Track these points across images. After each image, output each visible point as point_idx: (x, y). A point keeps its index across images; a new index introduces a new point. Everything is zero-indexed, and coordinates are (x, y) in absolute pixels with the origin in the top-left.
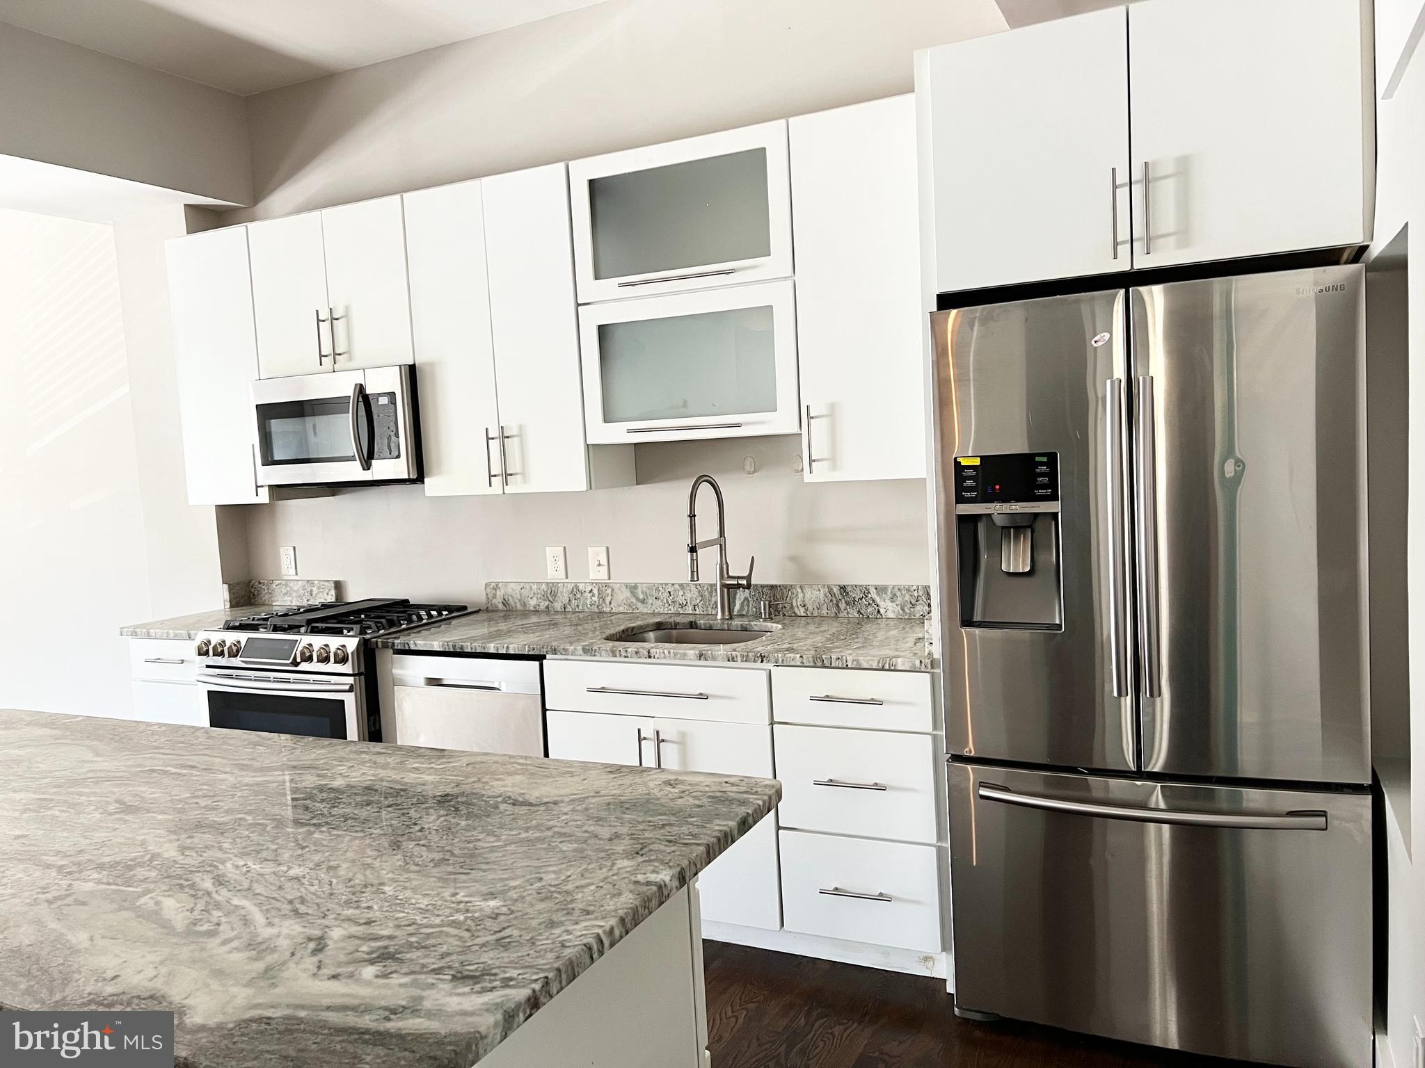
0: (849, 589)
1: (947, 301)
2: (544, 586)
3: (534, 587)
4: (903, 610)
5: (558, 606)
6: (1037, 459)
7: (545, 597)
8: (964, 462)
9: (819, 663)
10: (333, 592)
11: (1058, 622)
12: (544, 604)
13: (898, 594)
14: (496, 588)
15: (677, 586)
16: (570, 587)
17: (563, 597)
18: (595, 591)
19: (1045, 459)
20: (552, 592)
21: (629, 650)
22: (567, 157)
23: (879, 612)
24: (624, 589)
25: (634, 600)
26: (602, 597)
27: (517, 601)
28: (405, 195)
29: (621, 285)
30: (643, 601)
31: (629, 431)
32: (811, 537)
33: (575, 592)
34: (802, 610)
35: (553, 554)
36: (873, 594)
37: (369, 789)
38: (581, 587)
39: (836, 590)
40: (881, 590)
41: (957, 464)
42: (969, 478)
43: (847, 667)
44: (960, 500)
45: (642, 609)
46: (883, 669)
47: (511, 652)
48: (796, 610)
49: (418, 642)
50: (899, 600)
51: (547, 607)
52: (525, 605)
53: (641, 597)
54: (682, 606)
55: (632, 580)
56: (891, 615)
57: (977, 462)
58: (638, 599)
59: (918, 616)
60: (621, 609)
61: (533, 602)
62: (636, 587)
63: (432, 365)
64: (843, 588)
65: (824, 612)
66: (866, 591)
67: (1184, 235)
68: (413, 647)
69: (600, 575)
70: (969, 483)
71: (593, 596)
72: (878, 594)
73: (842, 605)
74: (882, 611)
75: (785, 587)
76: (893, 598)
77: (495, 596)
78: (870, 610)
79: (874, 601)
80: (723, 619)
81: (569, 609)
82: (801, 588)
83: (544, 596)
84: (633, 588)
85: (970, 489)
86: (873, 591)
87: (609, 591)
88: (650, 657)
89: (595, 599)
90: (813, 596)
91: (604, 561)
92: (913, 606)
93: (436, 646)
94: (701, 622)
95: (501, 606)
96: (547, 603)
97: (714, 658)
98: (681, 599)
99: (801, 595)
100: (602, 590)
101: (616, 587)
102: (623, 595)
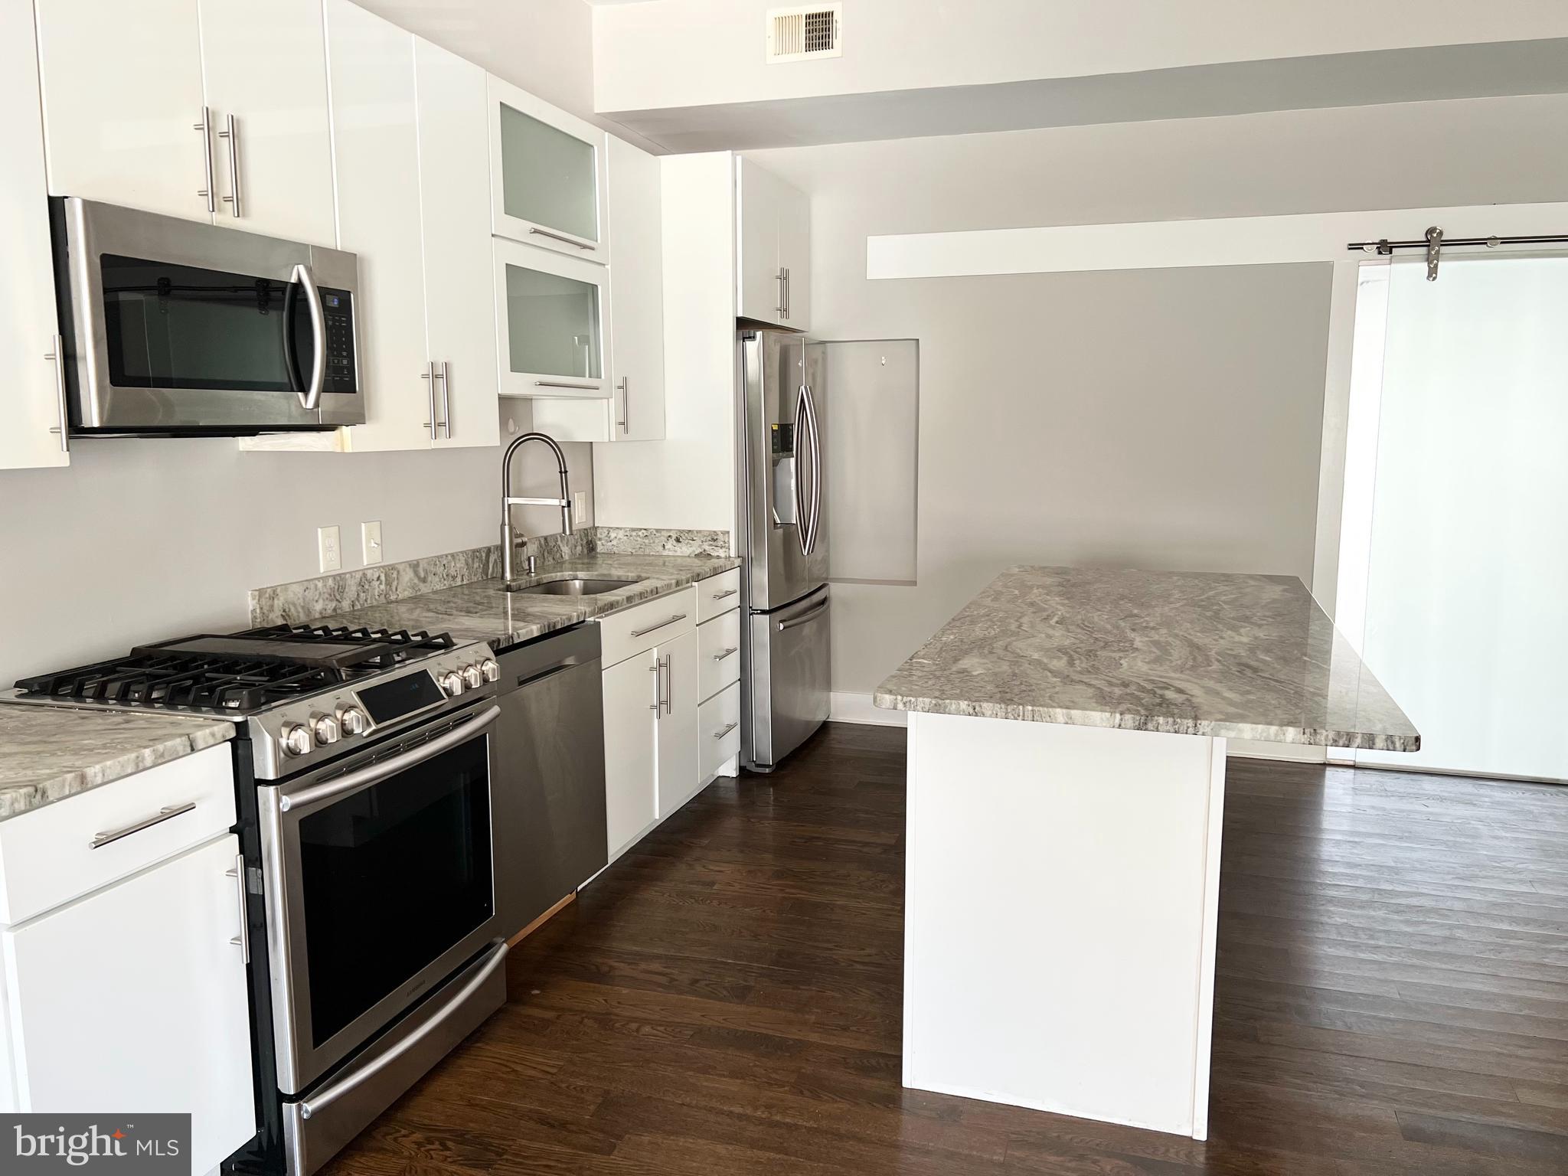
2: (330, 582)
3: (320, 584)
5: (346, 605)
8: (774, 427)
11: (795, 522)
12: (330, 607)
15: (450, 557)
16: (358, 576)
17: (351, 591)
18: (383, 577)
19: (791, 427)
20: (341, 586)
24: (408, 569)
25: (416, 581)
26: (389, 582)
27: (300, 610)
30: (424, 580)
31: (538, 384)
33: (364, 582)
38: (369, 574)
41: (772, 429)
42: (776, 437)
44: (773, 450)
45: (423, 589)
51: (335, 610)
52: (308, 612)
53: (422, 575)
54: (454, 578)
55: (413, 557)
57: (778, 428)
58: (419, 578)
60: (406, 594)
61: (318, 607)
62: (419, 564)
70: (775, 440)
71: (382, 583)
77: (272, 608)
81: (357, 606)
83: (331, 595)
84: (415, 566)
85: (776, 444)
87: (395, 574)
89: (383, 587)
93: (535, 632)
96: (334, 605)
98: (453, 571)
100: (390, 572)
101: (401, 567)
102: (408, 576)
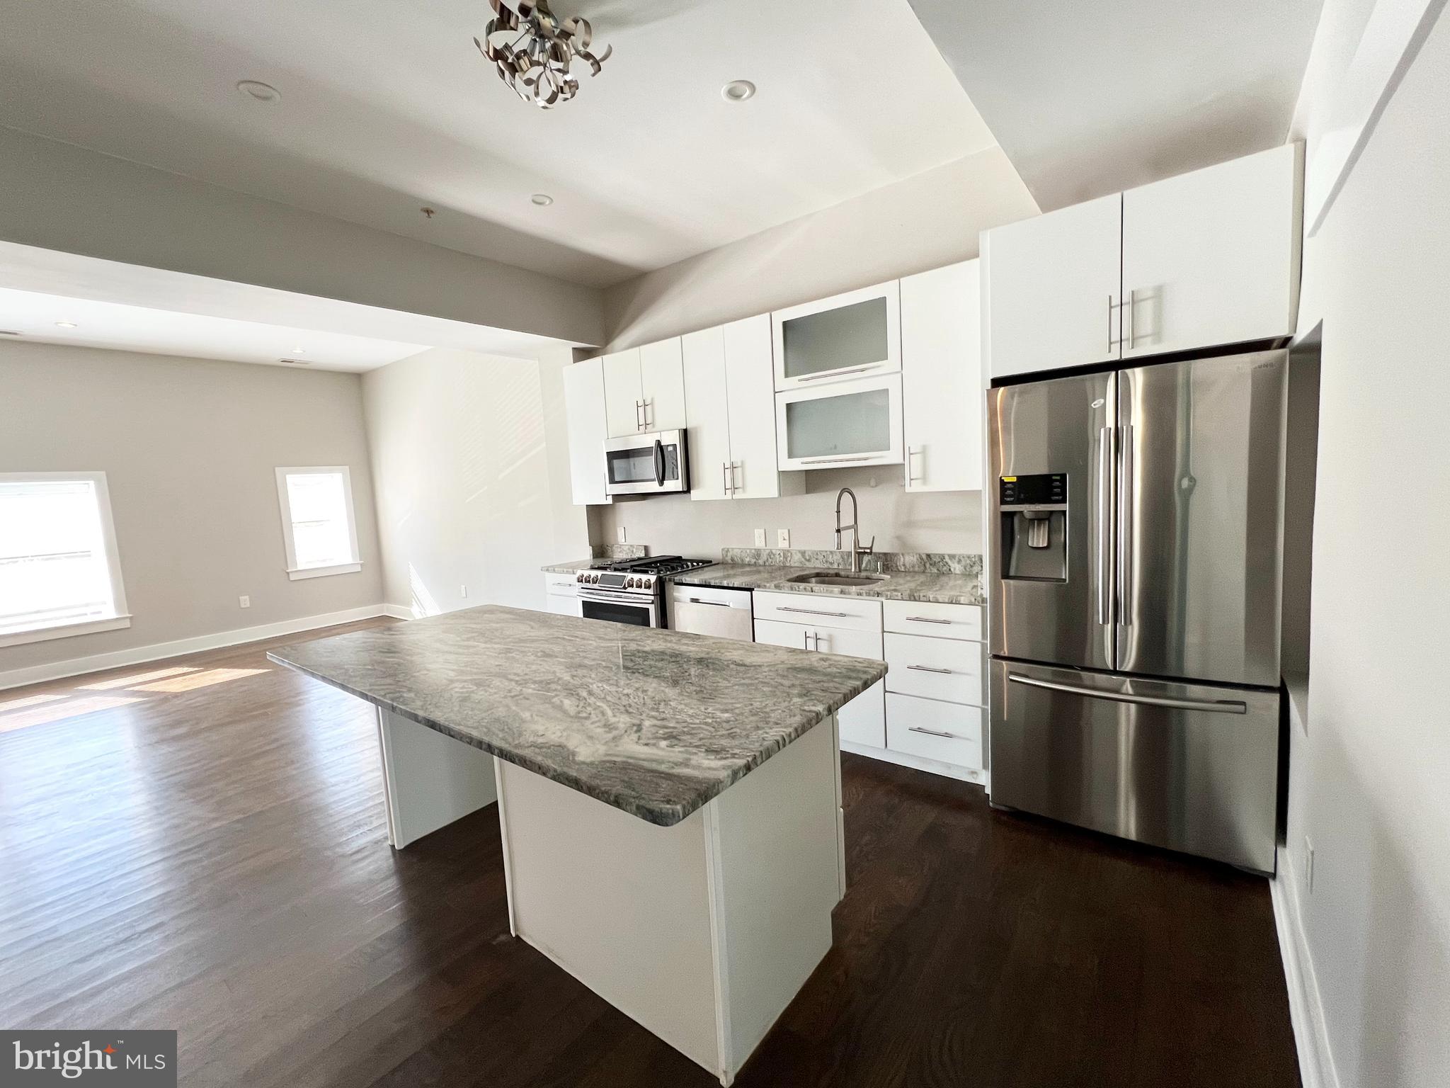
0: (932, 556)
1: (997, 383)
2: (753, 551)
3: (748, 551)
4: (965, 569)
5: (761, 562)
6: (1054, 478)
7: (754, 557)
8: (1006, 480)
9: (913, 598)
10: (643, 551)
11: (1064, 577)
12: (753, 561)
13: (962, 559)
14: (728, 551)
15: (828, 553)
16: (768, 551)
17: (764, 557)
18: (782, 554)
19: (1058, 478)
20: (758, 554)
21: (801, 587)
22: (770, 310)
23: (950, 570)
24: (798, 554)
25: (803, 559)
26: (785, 557)
27: (739, 559)
28: (684, 337)
29: (799, 380)
30: (809, 561)
31: (802, 463)
32: (910, 524)
33: (771, 554)
34: (903, 567)
35: (759, 533)
36: (947, 559)
37: (663, 653)
38: (774, 551)
39: (924, 557)
40: (952, 557)
41: (1002, 481)
42: (1009, 489)
43: (929, 601)
44: (1003, 502)
45: (808, 564)
46: (952, 603)
47: (736, 586)
48: (899, 568)
49: (687, 579)
50: (963, 563)
51: (755, 563)
52: (742, 560)
53: (808, 558)
54: (831, 563)
55: (803, 548)
56: (958, 572)
57: (1015, 479)
58: (806, 559)
59: (974, 572)
60: (796, 565)
61: (747, 560)
62: (805, 552)
63: (695, 428)
64: (928, 556)
65: (916, 569)
66: (942, 557)
67: (1157, 336)
68: (684, 582)
69: (783, 545)
70: (1009, 492)
71: (781, 556)
72: (950, 559)
73: (928, 565)
74: (952, 570)
75: (893, 554)
76: (959, 561)
77: (727, 556)
78: (945, 568)
79: (947, 563)
80: (855, 572)
81: (767, 564)
82: (903, 555)
84: (803, 553)
85: (1010, 496)
86: (947, 557)
87: (789, 554)
88: (812, 591)
89: (782, 559)
90: (909, 560)
91: (787, 538)
92: (972, 566)
93: (696, 582)
94: (842, 573)
95: (730, 561)
96: (755, 560)
97: (849, 594)
98: (830, 560)
99: (902, 559)
100: (786, 553)
101: (793, 552)
102: (797, 557)
